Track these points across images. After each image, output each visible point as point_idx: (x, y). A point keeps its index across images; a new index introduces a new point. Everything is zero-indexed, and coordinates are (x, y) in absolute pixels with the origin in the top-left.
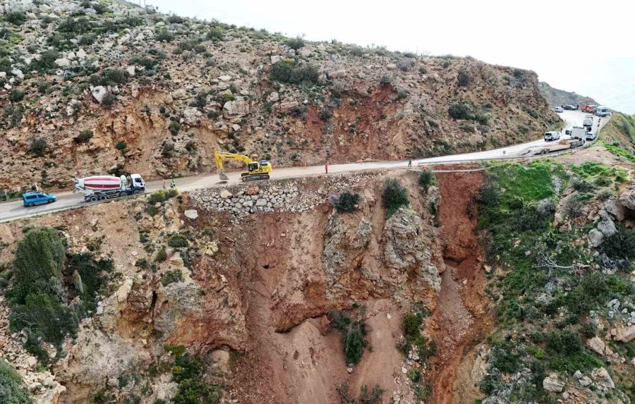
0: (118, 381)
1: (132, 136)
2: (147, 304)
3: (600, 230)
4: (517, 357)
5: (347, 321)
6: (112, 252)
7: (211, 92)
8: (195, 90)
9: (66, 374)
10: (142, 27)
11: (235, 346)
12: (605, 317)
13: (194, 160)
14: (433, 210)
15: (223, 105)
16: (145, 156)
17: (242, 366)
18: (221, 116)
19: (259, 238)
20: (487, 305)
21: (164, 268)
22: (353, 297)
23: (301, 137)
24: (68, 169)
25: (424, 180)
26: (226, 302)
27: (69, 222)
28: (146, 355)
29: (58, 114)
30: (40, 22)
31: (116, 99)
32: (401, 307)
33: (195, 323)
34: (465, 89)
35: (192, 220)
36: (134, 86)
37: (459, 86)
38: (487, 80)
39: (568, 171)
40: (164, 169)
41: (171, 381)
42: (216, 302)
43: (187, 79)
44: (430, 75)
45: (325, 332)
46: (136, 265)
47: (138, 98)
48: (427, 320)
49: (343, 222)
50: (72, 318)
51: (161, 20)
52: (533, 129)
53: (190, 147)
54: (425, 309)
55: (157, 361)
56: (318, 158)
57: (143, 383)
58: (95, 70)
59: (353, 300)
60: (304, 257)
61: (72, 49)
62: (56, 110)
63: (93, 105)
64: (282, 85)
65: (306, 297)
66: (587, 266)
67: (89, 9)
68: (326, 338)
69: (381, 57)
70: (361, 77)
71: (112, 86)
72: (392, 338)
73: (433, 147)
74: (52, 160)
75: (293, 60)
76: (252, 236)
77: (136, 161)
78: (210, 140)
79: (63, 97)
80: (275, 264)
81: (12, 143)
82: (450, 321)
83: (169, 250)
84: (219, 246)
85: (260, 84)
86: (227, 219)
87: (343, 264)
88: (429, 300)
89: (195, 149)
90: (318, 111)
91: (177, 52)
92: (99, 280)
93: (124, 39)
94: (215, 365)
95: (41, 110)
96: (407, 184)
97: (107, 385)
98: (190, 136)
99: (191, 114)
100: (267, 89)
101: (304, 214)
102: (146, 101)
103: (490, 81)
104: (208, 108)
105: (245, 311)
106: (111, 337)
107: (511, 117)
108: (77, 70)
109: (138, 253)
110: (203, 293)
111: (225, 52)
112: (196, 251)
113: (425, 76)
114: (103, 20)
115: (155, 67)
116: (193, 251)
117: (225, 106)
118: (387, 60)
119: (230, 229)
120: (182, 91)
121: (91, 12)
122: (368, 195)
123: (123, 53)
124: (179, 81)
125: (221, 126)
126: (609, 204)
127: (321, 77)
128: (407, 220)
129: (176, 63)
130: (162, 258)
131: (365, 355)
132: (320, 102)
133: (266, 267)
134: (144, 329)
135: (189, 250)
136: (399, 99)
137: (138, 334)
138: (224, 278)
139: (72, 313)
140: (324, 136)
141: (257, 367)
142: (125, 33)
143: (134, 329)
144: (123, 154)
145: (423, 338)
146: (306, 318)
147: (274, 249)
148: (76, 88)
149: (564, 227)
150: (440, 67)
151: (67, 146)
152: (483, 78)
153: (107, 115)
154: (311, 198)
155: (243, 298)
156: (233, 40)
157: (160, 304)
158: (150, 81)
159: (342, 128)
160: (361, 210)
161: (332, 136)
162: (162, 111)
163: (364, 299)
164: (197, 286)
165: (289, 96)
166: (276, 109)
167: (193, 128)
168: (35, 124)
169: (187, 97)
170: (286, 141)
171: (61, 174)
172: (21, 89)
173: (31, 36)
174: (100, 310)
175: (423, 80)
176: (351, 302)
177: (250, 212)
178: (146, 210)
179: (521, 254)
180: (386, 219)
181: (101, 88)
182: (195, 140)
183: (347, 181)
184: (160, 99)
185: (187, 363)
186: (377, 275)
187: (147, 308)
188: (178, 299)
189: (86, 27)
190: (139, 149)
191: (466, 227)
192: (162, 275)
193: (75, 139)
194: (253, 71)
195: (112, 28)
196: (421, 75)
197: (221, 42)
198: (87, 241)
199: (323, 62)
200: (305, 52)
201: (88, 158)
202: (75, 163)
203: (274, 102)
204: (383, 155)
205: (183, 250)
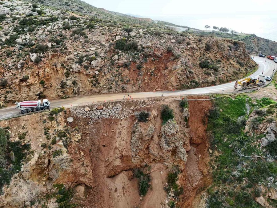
0: (30, 203)
1: (48, 77)
2: (45, 165)
3: (267, 139)
4: (221, 203)
5: (142, 173)
6: (30, 140)
7: (86, 56)
8: (78, 55)
9: (3, 203)
10: (57, 22)
11: (88, 184)
12: (266, 186)
13: (76, 89)
14: (186, 120)
15: (91, 62)
16: (53, 87)
17: (90, 195)
18: (90, 68)
19: (101, 132)
20: (209, 170)
21: (55, 148)
22: (145, 161)
23: (127, 78)
24: (17, 94)
25: (182, 104)
26: (83, 164)
27: (12, 125)
28: (44, 189)
29: (14, 67)
30: (11, 19)
31: (41, 60)
32: (168, 168)
33: (68, 174)
34: (209, 52)
35: (70, 123)
36: (50, 53)
37: (206, 51)
38: (220, 48)
39: (254, 102)
40: (61, 94)
41: (55, 202)
42: (78, 165)
43: (75, 50)
44: (192, 46)
45: (130, 179)
46: (41, 147)
47: (51, 59)
48: (180, 176)
49: (141, 127)
50: (8, 175)
51: (67, 18)
53: (74, 83)
54: (180, 169)
55: (50, 192)
56: (135, 89)
57: (43, 202)
58: (33, 45)
59: (145, 162)
60: (122, 142)
61: (24, 33)
62: (13, 66)
63: (30, 63)
64: (120, 52)
65: (122, 162)
66: (259, 157)
67: (34, 12)
68: (131, 181)
69: (169, 36)
70: (158, 47)
71: (40, 53)
72: (162, 184)
73: (190, 83)
74: (10, 90)
75: (127, 38)
76: (98, 130)
77: (49, 89)
78: (84, 79)
79: (17, 59)
80: (108, 145)
82: (191, 176)
83: (57, 139)
84: (81, 136)
85: (109, 51)
86: (87, 121)
87: (140, 147)
88: (182, 165)
89: (77, 84)
90: (136, 65)
91: (72, 36)
92: (23, 154)
93: (48, 28)
94: (77, 194)
95: (6, 65)
96: (174, 108)
97: (25, 205)
98: (74, 77)
99: (76, 67)
100: (113, 54)
101: (123, 121)
102: (55, 60)
103: (221, 48)
104: (84, 64)
105: (92, 168)
106: (27, 182)
107: (230, 67)
108: (24, 45)
109: (42, 140)
110: (72, 161)
111: (94, 35)
112: (70, 139)
113: (189, 46)
114: (40, 18)
115: (61, 43)
116: (68, 139)
117: (92, 63)
118: (172, 38)
119: (87, 127)
120: (72, 56)
121: (36, 14)
122: (154, 113)
123: (47, 36)
124: (71, 50)
125: (89, 72)
126: (272, 125)
127: (139, 47)
128: (171, 127)
129: (70, 41)
130: (54, 142)
131: (148, 191)
132: (137, 60)
133: (104, 146)
134: (44, 176)
135: (67, 139)
136: (175, 59)
137: (41, 179)
138: (82, 153)
139: (8, 173)
140: (138, 78)
141: (96, 195)
142: (49, 25)
143: (39, 177)
144: (43, 86)
145: (177, 185)
146: (122, 171)
147: (108, 137)
148: (23, 54)
149: (249, 134)
150: (197, 42)
151: (17, 83)
152: (218, 46)
153: (36, 68)
154: (127, 112)
155: (92, 162)
156: (99, 28)
157: (52, 165)
158: (57, 50)
159: (147, 73)
160: (150, 121)
161: (142, 77)
162: (62, 65)
163: (150, 162)
164: (69, 157)
165: (123, 57)
166: (116, 63)
167: (76, 74)
168: (3, 72)
169: (74, 58)
170: (120, 79)
171: (13, 96)
173: (7, 27)
174: (22, 170)
175: (188, 48)
176: (144, 164)
177: (98, 117)
178: (48, 118)
179: (227, 146)
180: (162, 125)
181: (34, 54)
182: (77, 79)
183: (145, 104)
184: (61, 60)
185: (64, 192)
186: (156, 153)
187: (46, 167)
188: (60, 164)
189: (32, 22)
190: (50, 84)
191: (201, 129)
192: (53, 152)
193: (21, 80)
194: (107, 45)
195: (43, 23)
196: (187, 46)
197: (93, 30)
198: (19, 134)
199: (141, 39)
200: (132, 34)
201: (26, 89)
202: (20, 91)
203: (116, 60)
204: (165, 88)
205: (64, 139)
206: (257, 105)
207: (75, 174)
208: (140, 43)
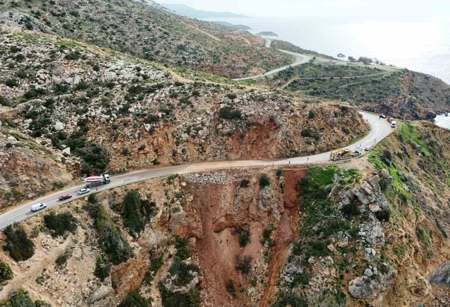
0: (157, 246)
1: (160, 146)
2: (167, 219)
3: (342, 203)
4: (302, 250)
5: (242, 230)
6: (155, 199)
7: (193, 126)
8: (186, 125)
9: (141, 243)
10: (163, 89)
11: (198, 237)
12: (336, 238)
13: (185, 157)
14: (281, 186)
16: (165, 155)
17: (201, 244)
18: (197, 137)
19: (209, 195)
20: (298, 228)
21: (173, 206)
22: (245, 220)
23: (231, 146)
24: (136, 161)
25: (279, 173)
26: (195, 220)
27: (140, 187)
28: (166, 237)
29: (132, 137)
30: (120, 86)
31: (154, 130)
32: (264, 226)
33: (184, 227)
35: (184, 186)
36: (161, 123)
37: (309, 118)
39: (342, 173)
40: (173, 161)
41: (174, 248)
42: (192, 220)
43: (183, 119)
44: (295, 113)
45: (233, 234)
46: (163, 205)
47: (163, 129)
48: (274, 232)
49: (242, 191)
50: (143, 224)
51: (172, 84)
52: (344, 141)
53: (183, 151)
54: (274, 227)
55: (170, 240)
56: (237, 157)
57: (165, 248)
58: (145, 115)
60: (227, 204)
61: (135, 102)
62: (131, 135)
63: (145, 133)
64: (224, 120)
65: (226, 219)
66: (335, 217)
68: (234, 236)
69: (273, 102)
70: (261, 115)
71: (153, 124)
72: (259, 238)
73: (289, 153)
74: (130, 157)
75: (230, 106)
76: (207, 193)
77: (162, 157)
78: (192, 147)
79: (133, 129)
80: (215, 206)
81: (115, 149)
82: (283, 233)
83: (175, 199)
84: (193, 197)
85: (214, 119)
86: (197, 186)
87: (241, 208)
88: (276, 224)
89: (185, 152)
90: (239, 134)
91: (179, 105)
92: (151, 210)
93: (157, 96)
94: (191, 243)
95: (125, 135)
96: (271, 176)
97: (153, 248)
98: (184, 146)
99: (185, 136)
100: (217, 122)
101: (227, 186)
102: (166, 130)
103: (326, 115)
104: (191, 133)
105: (202, 223)
106: (154, 231)
107: (333, 135)
108: (138, 115)
109: (164, 200)
110: (187, 216)
111: (200, 104)
113: (292, 114)
114: (146, 84)
115: (170, 113)
116: (184, 200)
117: (198, 132)
118: (276, 104)
119: (198, 191)
120: (181, 126)
121: (141, 78)
122: (254, 180)
123: (156, 105)
124: (180, 121)
125: (196, 141)
126: (348, 192)
127: (242, 115)
128: (268, 192)
129: (179, 111)
130: (173, 202)
131: (248, 243)
132: (240, 129)
133: (211, 206)
134: (166, 228)
136: (276, 129)
137: (164, 230)
138: (195, 211)
139: (143, 222)
140: (241, 146)
141: (206, 245)
142: (157, 93)
143: (162, 228)
144: (157, 154)
145: (271, 239)
146: (226, 227)
147: (215, 199)
148: (138, 124)
149: (331, 199)
150: (301, 108)
151: (136, 151)
152: (322, 113)
153: (151, 138)
154: (231, 179)
155: (202, 219)
156: (203, 95)
157: (172, 220)
158: (168, 121)
159: (250, 141)
160: (250, 186)
161: (244, 146)
162: (173, 135)
163: (250, 221)
164: (185, 214)
165: (227, 126)
166: (221, 132)
167: (185, 142)
168: (123, 141)
169: (183, 128)
170: (224, 148)
171: (133, 163)
172: (116, 123)
173: (118, 95)
174: (151, 221)
175: (291, 116)
176: (244, 222)
177: (206, 183)
178: (167, 182)
179: (313, 209)
180: (260, 191)
181: (148, 125)
182: (186, 148)
183: (247, 172)
184: (172, 129)
185: (180, 241)
186: (254, 213)
187: (167, 221)
188: (178, 218)
189: (140, 89)
190: (163, 152)
191: (294, 194)
192: (173, 209)
193: (139, 148)
194: (212, 113)
195: (151, 90)
196: (291, 113)
197: (198, 98)
198: (146, 195)
199: (244, 106)
200: (236, 100)
201: (143, 156)
202: (139, 158)
203: (220, 129)
204: (266, 156)
205: (181, 199)
206: (344, 175)
207: (189, 227)
208: (243, 111)
